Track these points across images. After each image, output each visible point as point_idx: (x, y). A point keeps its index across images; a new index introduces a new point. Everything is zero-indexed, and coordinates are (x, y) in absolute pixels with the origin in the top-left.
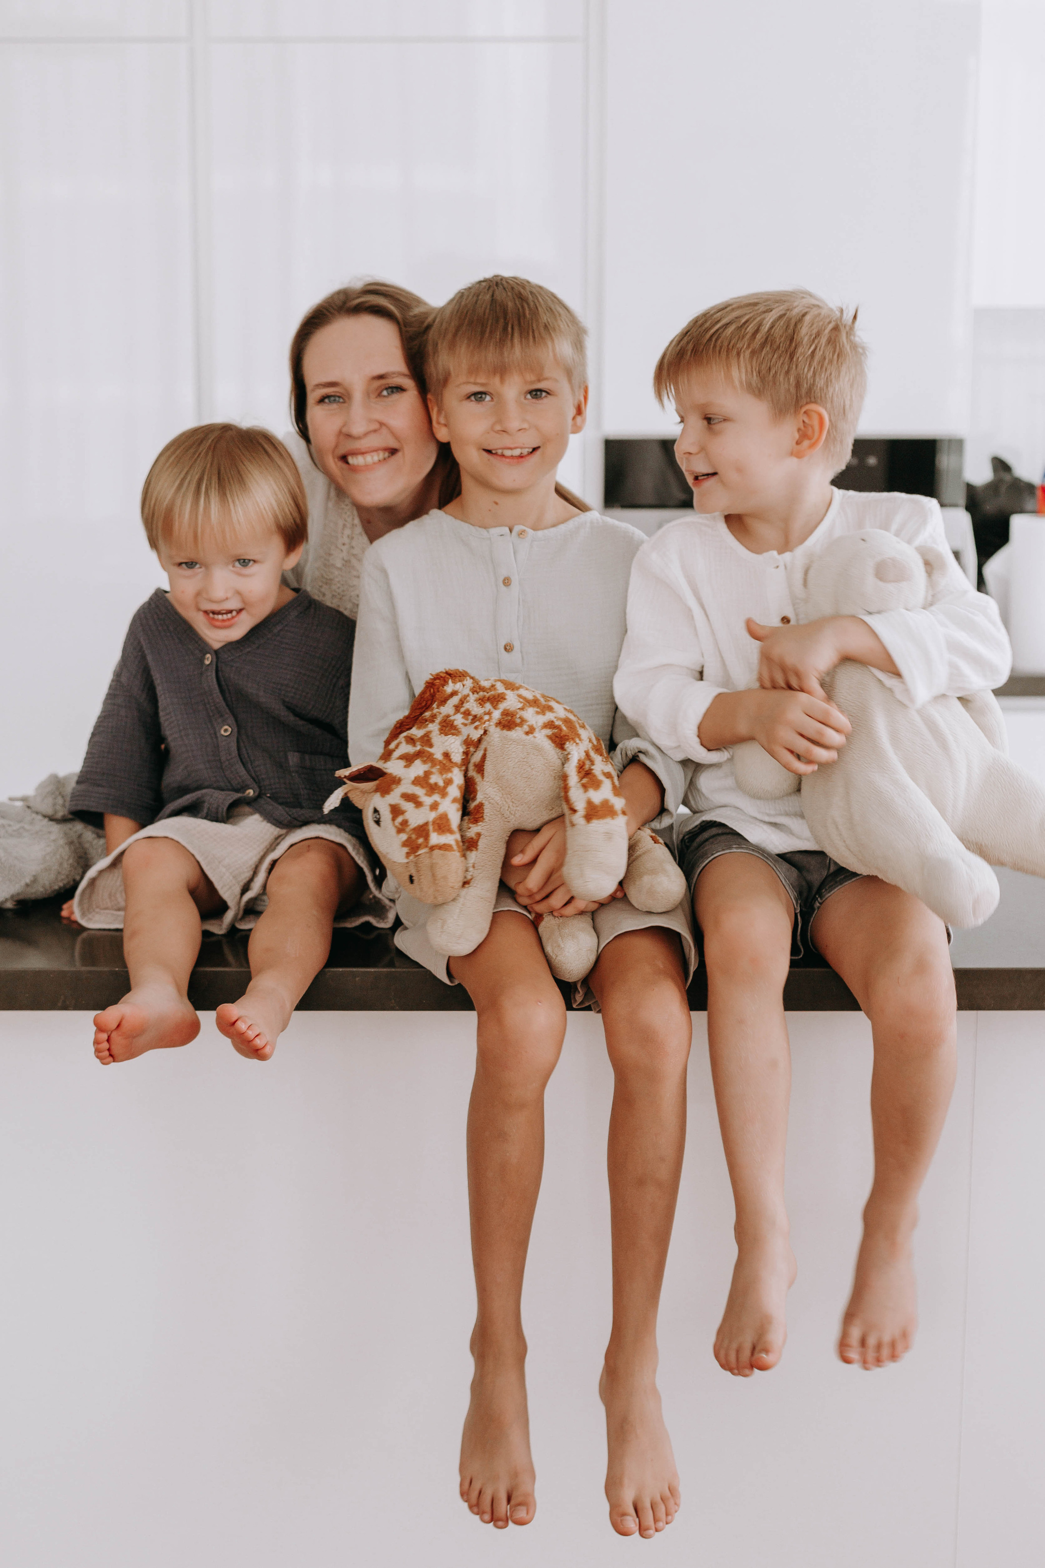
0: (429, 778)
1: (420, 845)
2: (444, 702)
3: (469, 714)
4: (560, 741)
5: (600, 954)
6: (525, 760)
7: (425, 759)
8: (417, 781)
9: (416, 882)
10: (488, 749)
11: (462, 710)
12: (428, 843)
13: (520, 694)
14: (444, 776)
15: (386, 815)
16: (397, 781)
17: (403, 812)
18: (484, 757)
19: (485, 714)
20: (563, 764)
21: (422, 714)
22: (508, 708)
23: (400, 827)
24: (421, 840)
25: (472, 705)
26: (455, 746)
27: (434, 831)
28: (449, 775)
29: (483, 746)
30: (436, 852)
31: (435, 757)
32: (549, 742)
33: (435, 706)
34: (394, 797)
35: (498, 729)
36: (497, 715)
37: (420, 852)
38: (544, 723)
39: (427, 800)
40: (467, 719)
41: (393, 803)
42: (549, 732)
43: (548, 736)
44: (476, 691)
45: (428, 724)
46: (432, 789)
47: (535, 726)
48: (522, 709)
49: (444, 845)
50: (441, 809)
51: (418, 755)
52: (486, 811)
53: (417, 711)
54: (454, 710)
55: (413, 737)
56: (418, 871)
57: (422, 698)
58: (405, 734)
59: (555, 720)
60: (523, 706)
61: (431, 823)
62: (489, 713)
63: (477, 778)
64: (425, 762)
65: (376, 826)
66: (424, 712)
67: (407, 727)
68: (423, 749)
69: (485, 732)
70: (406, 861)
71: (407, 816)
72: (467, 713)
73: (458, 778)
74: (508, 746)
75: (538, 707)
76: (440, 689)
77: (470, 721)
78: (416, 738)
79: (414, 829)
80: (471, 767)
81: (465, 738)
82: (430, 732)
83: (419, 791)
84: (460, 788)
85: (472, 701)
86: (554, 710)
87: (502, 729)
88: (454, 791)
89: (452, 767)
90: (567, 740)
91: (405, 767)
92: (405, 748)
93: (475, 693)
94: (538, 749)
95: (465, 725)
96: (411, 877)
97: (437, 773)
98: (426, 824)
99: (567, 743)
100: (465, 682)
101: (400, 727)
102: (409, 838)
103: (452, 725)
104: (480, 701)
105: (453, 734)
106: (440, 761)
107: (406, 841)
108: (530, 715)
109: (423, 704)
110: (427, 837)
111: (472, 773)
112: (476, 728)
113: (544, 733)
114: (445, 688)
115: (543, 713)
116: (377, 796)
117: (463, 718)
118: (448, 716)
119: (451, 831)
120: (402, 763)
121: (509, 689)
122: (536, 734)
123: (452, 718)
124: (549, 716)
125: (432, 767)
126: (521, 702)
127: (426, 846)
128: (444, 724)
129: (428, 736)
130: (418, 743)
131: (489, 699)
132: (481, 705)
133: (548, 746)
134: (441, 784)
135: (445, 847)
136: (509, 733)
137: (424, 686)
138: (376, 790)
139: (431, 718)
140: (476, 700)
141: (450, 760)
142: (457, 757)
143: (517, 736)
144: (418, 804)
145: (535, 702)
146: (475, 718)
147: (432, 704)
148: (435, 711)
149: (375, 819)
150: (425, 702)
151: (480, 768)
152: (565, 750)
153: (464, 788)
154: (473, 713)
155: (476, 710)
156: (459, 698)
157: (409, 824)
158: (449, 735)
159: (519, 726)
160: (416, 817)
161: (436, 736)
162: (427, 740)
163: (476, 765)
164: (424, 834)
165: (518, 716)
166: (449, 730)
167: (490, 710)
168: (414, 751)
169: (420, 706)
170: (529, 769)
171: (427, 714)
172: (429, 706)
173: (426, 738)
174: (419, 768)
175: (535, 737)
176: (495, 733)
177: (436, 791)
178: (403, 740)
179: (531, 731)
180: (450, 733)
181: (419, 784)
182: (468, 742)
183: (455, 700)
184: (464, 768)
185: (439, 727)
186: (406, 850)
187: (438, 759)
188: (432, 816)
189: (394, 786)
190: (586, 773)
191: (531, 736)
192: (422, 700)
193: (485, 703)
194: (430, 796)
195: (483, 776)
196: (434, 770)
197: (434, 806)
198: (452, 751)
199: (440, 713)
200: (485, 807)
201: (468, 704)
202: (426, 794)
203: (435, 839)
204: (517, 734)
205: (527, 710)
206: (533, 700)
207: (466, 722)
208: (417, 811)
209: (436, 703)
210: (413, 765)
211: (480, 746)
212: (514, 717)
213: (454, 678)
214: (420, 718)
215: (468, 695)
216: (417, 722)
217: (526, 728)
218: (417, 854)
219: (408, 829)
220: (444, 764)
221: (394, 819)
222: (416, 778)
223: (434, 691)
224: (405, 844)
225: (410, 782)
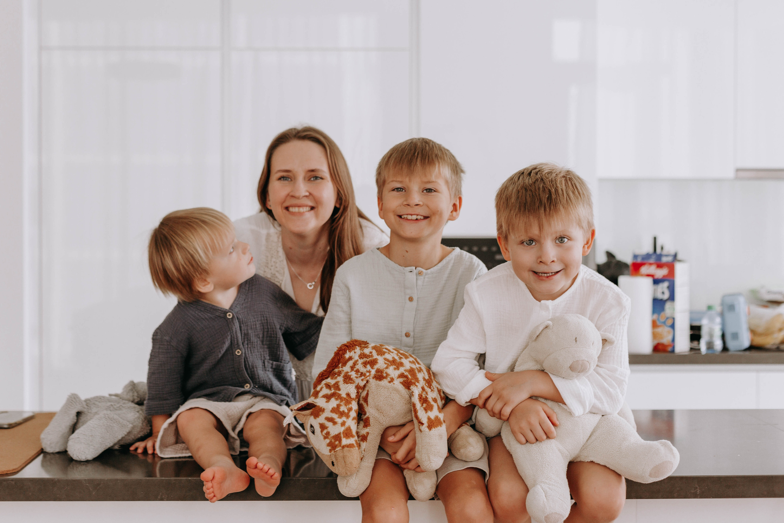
0: (340, 408)
1: (337, 445)
2: (344, 364)
3: (359, 372)
4: (407, 385)
5: (438, 484)
6: (389, 396)
7: (337, 397)
8: (333, 410)
9: (335, 465)
10: (369, 390)
11: (355, 369)
12: (341, 444)
13: (386, 357)
14: (348, 407)
15: (317, 429)
16: (323, 410)
17: (326, 428)
18: (367, 394)
19: (367, 372)
20: (410, 398)
21: (333, 370)
22: (379, 368)
23: (325, 435)
24: (337, 443)
25: (360, 367)
26: (351, 389)
27: (344, 437)
28: (350, 406)
29: (367, 389)
30: (346, 449)
31: (342, 396)
32: (402, 386)
33: (340, 365)
34: (321, 419)
35: (374, 380)
36: (373, 372)
37: (337, 449)
38: (399, 375)
39: (339, 421)
40: (358, 375)
41: (321, 422)
42: (401, 380)
43: (401, 383)
44: (362, 358)
45: (337, 377)
46: (342, 414)
47: (394, 378)
48: (387, 368)
49: (350, 444)
50: (347, 425)
51: (333, 395)
52: (371, 421)
53: (331, 368)
54: (351, 369)
55: (329, 384)
56: (336, 460)
57: (333, 361)
58: (324, 382)
59: (404, 372)
60: (387, 366)
61: (342, 433)
62: (369, 372)
63: (365, 405)
64: (337, 399)
65: (312, 434)
66: (335, 368)
67: (326, 377)
68: (336, 392)
69: (367, 382)
70: (330, 454)
71: (329, 430)
72: (357, 371)
73: (354, 406)
74: (380, 390)
75: (395, 365)
76: (342, 356)
77: (359, 375)
78: (331, 385)
79: (333, 437)
80: (361, 399)
81: (357, 384)
82: (338, 382)
83: (335, 416)
84: (356, 411)
85: (360, 364)
86: (404, 365)
87: (377, 380)
88: (353, 414)
89: (351, 401)
90: (412, 384)
91: (326, 402)
92: (325, 391)
93: (361, 359)
94: (397, 390)
95: (357, 378)
96: (333, 463)
97: (344, 405)
98: (340, 434)
99: (412, 386)
100: (356, 350)
101: (322, 376)
102: (331, 442)
103: (350, 378)
104: (364, 364)
105: (351, 383)
106: (345, 398)
107: (329, 443)
108: (392, 372)
109: (334, 365)
110: (340, 441)
111: (362, 402)
112: (362, 380)
113: (398, 381)
114: (345, 355)
115: (398, 368)
116: (312, 418)
117: (355, 374)
118: (347, 372)
119: (353, 436)
120: (324, 400)
121: (379, 355)
122: (395, 382)
123: (350, 374)
124: (402, 370)
125: (341, 401)
126: (386, 364)
127: (340, 446)
128: (346, 377)
129: (337, 384)
130: (332, 389)
131: (369, 362)
132: (365, 366)
133: (401, 388)
134: (346, 411)
135: (350, 446)
136: (380, 382)
137: (334, 354)
138: (311, 414)
139: (338, 373)
140: (362, 364)
141: (350, 397)
142: (353, 395)
143: (384, 384)
144: (335, 423)
145: (394, 362)
146: (362, 374)
147: (338, 364)
148: (341, 369)
149: (311, 431)
150: (335, 363)
151: (366, 399)
152: (411, 390)
153: (358, 411)
154: (361, 371)
155: (362, 369)
156: (353, 362)
157: (330, 434)
158: (349, 383)
159: (385, 379)
160: (334, 430)
161: (342, 384)
162: (337, 386)
163: (363, 398)
164: (339, 439)
165: (384, 372)
166: (349, 381)
167: (369, 370)
168: (331, 393)
169: (332, 366)
170: (392, 401)
171: (336, 370)
172: (337, 365)
173: (336, 385)
174: (334, 403)
175: (394, 384)
176: (373, 382)
177: (344, 415)
178: (324, 386)
179: (392, 380)
180: (349, 382)
181: (335, 412)
182: (358, 387)
183: (350, 363)
184: (357, 400)
185: (343, 379)
186: (329, 448)
187: (343, 397)
188: (342, 429)
189: (321, 413)
190: (424, 400)
191: (392, 383)
192: (333, 362)
193: (366, 365)
194: (341, 418)
195: (368, 404)
196: (342, 404)
197: (343, 424)
198: (351, 392)
199: (343, 371)
200: (370, 419)
201: (358, 366)
202: (338, 417)
203: (345, 441)
204: (384, 382)
205: (389, 368)
206: (392, 360)
207: (357, 376)
208: (334, 427)
209: (341, 364)
210: (330, 401)
211: (365, 389)
212: (382, 373)
213: (349, 348)
214: (332, 372)
215: (358, 360)
216: (331, 374)
217: (389, 379)
218: (335, 450)
219: (329, 437)
220: (347, 400)
221: (322, 432)
222: (332, 409)
223: (339, 357)
224: (328, 445)
225: (330, 411)
